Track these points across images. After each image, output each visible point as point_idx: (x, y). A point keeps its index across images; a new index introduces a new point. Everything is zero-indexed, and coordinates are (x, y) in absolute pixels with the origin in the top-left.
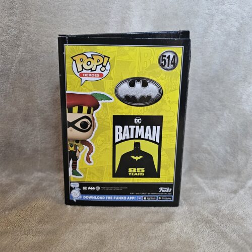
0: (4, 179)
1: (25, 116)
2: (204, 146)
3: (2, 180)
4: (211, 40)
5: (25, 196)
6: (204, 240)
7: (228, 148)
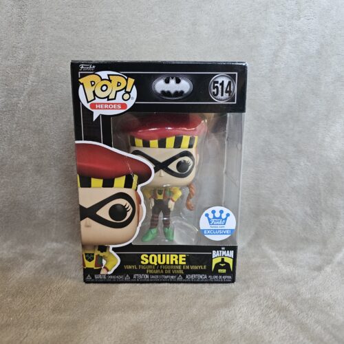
0: (5, 252)
1: (38, 166)
2: (276, 206)
3: (2, 253)
4: (283, 66)
5: (34, 274)
6: (277, 334)
7: (308, 209)
